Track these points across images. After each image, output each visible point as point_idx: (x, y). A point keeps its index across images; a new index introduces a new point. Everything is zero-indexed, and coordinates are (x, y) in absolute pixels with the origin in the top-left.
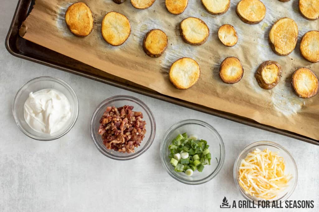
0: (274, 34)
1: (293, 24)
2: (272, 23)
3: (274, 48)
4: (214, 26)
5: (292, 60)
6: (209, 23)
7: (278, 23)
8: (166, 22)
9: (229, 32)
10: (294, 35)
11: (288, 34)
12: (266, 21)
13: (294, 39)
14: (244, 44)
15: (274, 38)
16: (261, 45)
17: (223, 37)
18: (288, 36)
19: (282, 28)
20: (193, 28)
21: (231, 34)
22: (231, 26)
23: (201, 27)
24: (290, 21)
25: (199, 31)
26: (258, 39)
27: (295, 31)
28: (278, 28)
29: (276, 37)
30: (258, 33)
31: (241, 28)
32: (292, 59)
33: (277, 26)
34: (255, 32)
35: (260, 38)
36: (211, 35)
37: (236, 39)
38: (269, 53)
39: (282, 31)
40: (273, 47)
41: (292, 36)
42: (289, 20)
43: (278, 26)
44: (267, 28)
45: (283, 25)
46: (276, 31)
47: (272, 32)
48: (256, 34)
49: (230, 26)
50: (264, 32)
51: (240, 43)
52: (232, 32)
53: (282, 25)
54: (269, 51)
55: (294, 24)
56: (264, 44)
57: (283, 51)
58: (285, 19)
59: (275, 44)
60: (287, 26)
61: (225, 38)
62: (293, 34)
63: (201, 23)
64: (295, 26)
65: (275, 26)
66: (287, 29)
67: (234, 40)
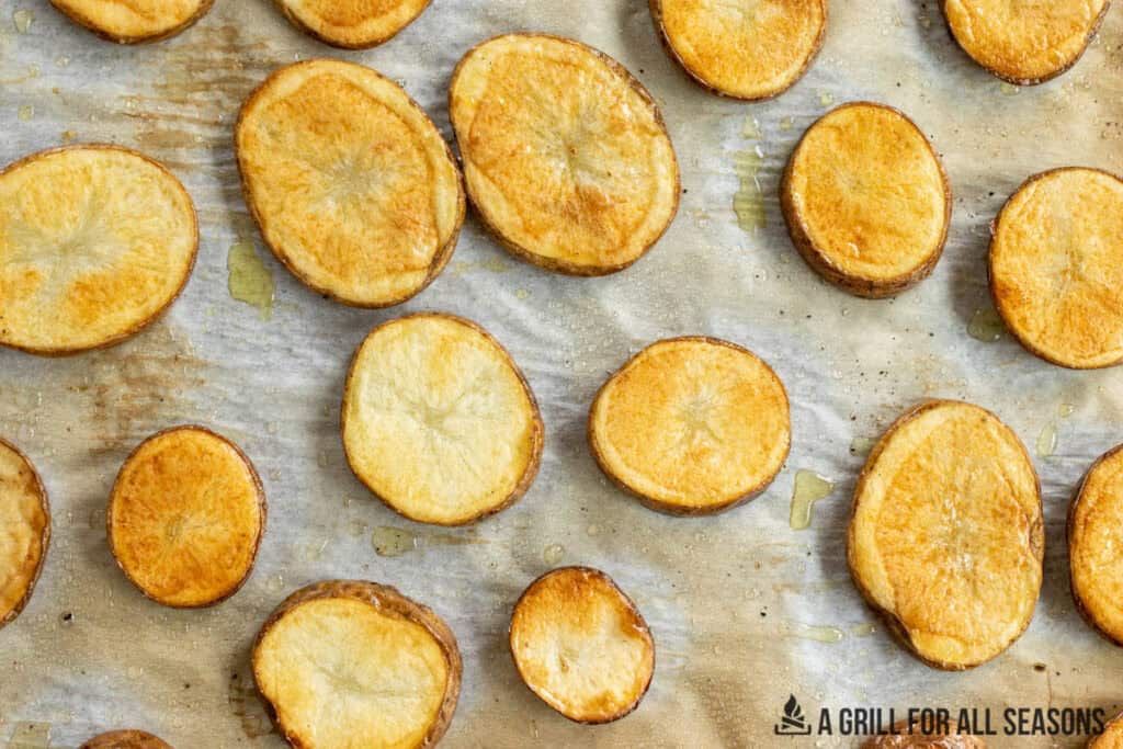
0: (880, 543)
1: (989, 438)
2: (853, 461)
3: (906, 635)
4: (476, 601)
5: (1044, 675)
6: (439, 589)
7: (890, 460)
8: (160, 668)
9: (582, 623)
10: (1013, 509)
11: (973, 512)
12: (804, 463)
13: (1023, 538)
14: (703, 661)
15: (887, 568)
16: (818, 635)
17: (552, 666)
18: (974, 527)
19: (922, 482)
20: (339, 669)
21: (603, 631)
22: (586, 575)
23: (393, 647)
24: (963, 423)
25: (387, 674)
26: (788, 595)
27: (1010, 482)
28: (897, 491)
29: (896, 558)
30: (775, 561)
31: (660, 559)
32: (1039, 668)
33: (889, 482)
34: (758, 560)
35: (795, 587)
36: (471, 665)
37: (639, 655)
38: (881, 668)
39: (928, 507)
40: (897, 631)
41: (1000, 520)
42: (957, 413)
43: (894, 483)
44: (825, 503)
45: (923, 461)
46: (891, 517)
47: (866, 534)
48: (766, 567)
49: (580, 581)
50: (810, 539)
51: (680, 662)
52: (604, 613)
53: (919, 468)
54: (876, 656)
55: (994, 433)
56: (831, 619)
57: (966, 643)
58: (933, 419)
59: (905, 613)
60: (956, 464)
61: (564, 667)
62: (1004, 505)
63: (380, 620)
64: (1006, 449)
65: (876, 488)
66: (960, 481)
67: (631, 666)
